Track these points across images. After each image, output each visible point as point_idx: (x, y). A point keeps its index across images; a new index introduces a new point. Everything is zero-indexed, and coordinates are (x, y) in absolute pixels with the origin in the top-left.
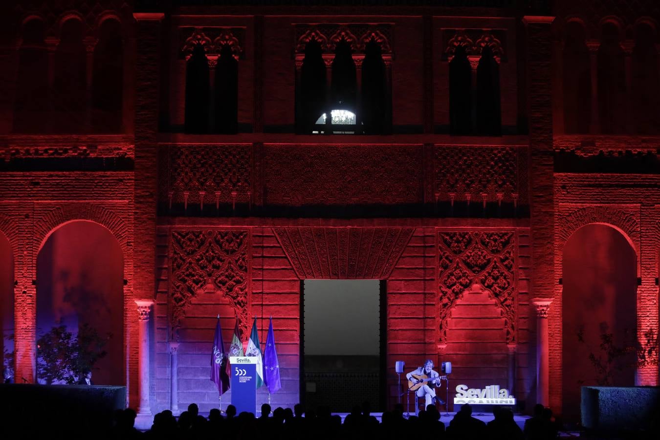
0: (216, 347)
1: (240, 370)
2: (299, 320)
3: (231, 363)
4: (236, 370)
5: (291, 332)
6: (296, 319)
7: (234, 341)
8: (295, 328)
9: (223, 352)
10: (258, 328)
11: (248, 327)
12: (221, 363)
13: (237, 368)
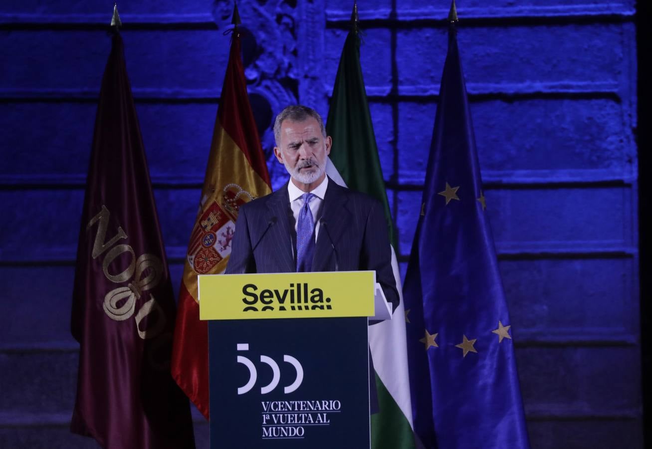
0: (102, 217)
1: (264, 359)
2: (630, 28)
3: (203, 316)
4: (241, 359)
5: (584, 110)
6: (616, 20)
7: (218, 173)
8: (605, 84)
9: (153, 249)
10: (371, 90)
11: (304, 85)
12: (138, 320)
13: (243, 347)
